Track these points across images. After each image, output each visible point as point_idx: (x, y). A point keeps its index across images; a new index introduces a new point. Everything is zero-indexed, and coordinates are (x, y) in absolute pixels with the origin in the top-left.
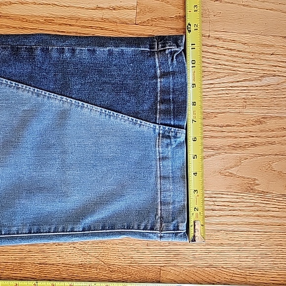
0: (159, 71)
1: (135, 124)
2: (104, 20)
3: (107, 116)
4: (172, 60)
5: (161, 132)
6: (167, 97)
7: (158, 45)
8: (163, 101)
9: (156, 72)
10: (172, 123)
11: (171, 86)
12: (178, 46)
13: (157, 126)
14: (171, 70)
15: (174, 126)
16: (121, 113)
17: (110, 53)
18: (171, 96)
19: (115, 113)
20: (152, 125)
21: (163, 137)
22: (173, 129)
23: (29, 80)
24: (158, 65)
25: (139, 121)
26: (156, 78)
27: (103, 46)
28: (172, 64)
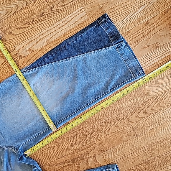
0: (104, 29)
1: (107, 49)
2: (79, 25)
3: (97, 52)
4: (106, 23)
5: (116, 47)
6: (112, 35)
7: (99, 22)
8: (111, 37)
9: (104, 30)
10: (118, 42)
11: (111, 31)
12: (105, 18)
13: (114, 46)
14: (108, 27)
15: (119, 42)
16: (101, 49)
17: (87, 33)
18: (113, 34)
19: (99, 50)
20: (112, 46)
21: (118, 48)
22: (119, 44)
23: (69, 56)
24: (103, 28)
25: (107, 48)
26: (105, 32)
27: (83, 33)
28: (107, 24)
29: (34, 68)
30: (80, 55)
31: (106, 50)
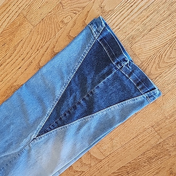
0: (127, 75)
1: (134, 100)
3: (122, 105)
4: (128, 67)
5: (147, 96)
6: (138, 82)
7: (118, 66)
8: (138, 85)
9: (126, 76)
10: (149, 90)
11: (137, 77)
12: (126, 61)
13: (144, 95)
14: (131, 71)
15: (151, 90)
16: (125, 100)
17: (104, 83)
18: (139, 80)
19: (124, 102)
20: (141, 96)
21: (149, 97)
22: (151, 92)
24: (124, 73)
25: (135, 98)
26: (128, 78)
27: (100, 83)
28: (129, 69)
29: (45, 132)
30: (100, 112)
31: (133, 102)
